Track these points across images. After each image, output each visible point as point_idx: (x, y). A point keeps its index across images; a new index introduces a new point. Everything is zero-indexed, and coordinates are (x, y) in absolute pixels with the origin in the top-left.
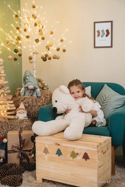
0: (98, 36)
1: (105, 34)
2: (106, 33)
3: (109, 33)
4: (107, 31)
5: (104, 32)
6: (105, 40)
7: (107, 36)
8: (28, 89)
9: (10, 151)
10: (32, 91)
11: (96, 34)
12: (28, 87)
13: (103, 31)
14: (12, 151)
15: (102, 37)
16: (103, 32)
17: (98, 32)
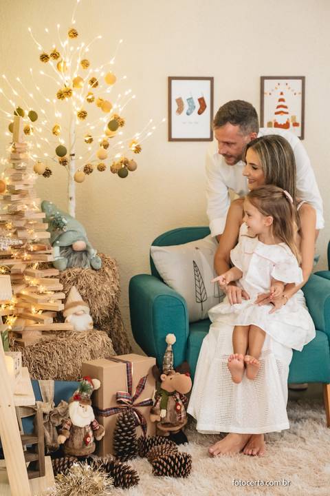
0: (180, 111)
1: (195, 107)
2: (198, 106)
3: (206, 107)
4: (201, 101)
5: (193, 102)
6: (197, 123)
7: (200, 113)
8: (74, 252)
9: (109, 409)
10: (84, 256)
11: (175, 106)
12: (71, 246)
13: (190, 100)
14: (113, 410)
15: (188, 114)
16: (191, 104)
17: (179, 101)
